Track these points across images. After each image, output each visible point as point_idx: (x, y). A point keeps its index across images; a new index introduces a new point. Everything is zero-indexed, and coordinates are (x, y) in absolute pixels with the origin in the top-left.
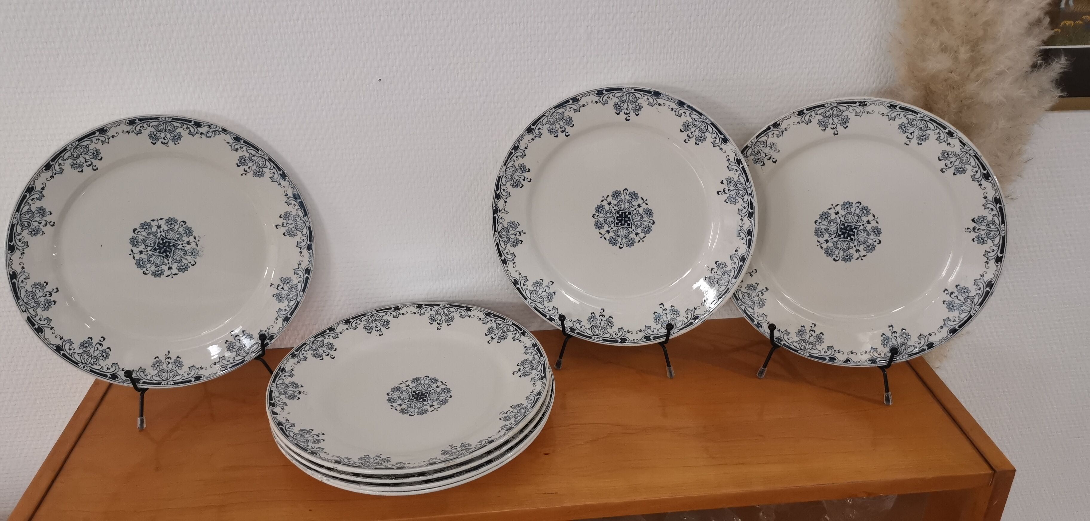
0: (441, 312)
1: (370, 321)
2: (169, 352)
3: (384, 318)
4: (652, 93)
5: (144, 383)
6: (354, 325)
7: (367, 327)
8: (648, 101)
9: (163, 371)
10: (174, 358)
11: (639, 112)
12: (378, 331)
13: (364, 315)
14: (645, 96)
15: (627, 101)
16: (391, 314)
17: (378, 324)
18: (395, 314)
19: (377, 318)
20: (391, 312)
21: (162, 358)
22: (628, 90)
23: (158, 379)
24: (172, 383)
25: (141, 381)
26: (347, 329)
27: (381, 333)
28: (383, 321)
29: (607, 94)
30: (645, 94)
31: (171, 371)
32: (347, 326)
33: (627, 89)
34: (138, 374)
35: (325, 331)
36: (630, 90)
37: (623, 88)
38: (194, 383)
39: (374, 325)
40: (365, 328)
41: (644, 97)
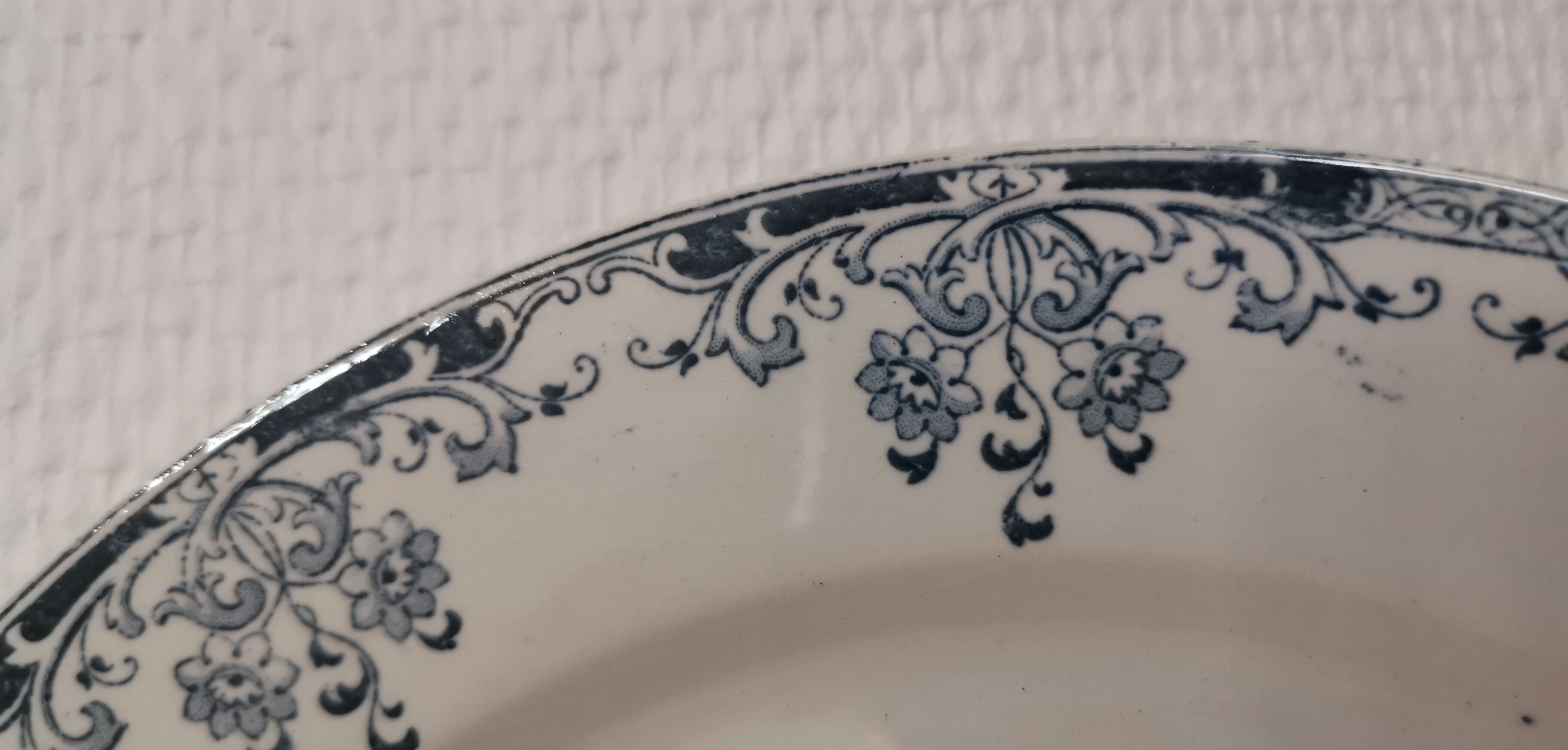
4: (1270, 183)
8: (1235, 277)
11: (1150, 424)
14: (1193, 226)
15: (999, 315)
22: (1003, 183)
29: (787, 255)
30: (1193, 212)
33: (983, 180)
36: (1024, 181)
37: (951, 175)
41: (1182, 238)
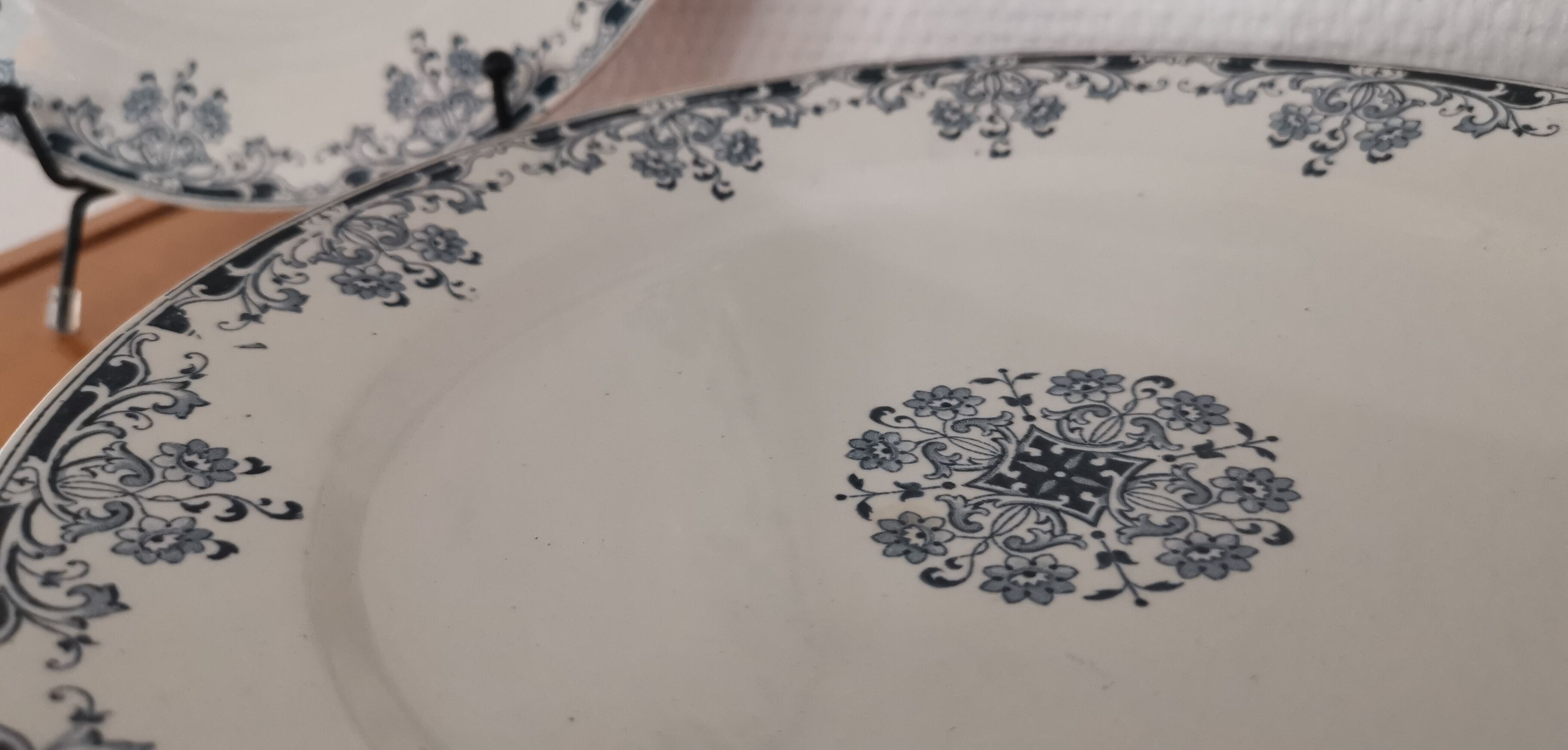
0: (1346, 96)
1: (972, 92)
2: (193, 66)
3: (1045, 91)
5: (85, 159)
6: (892, 93)
7: (948, 114)
9: (155, 131)
10: (204, 92)
12: (991, 134)
13: (957, 64)
16: (1083, 79)
17: (1008, 109)
18: (1101, 80)
19: (1009, 86)
20: (1085, 73)
21: (165, 83)
23: (131, 156)
24: (175, 184)
25: (76, 151)
26: (855, 102)
27: (1001, 148)
28: (1036, 101)
31: (185, 139)
32: (859, 91)
34: (73, 120)
35: (751, 89)
38: (247, 206)
39: (986, 110)
40: (939, 113)
